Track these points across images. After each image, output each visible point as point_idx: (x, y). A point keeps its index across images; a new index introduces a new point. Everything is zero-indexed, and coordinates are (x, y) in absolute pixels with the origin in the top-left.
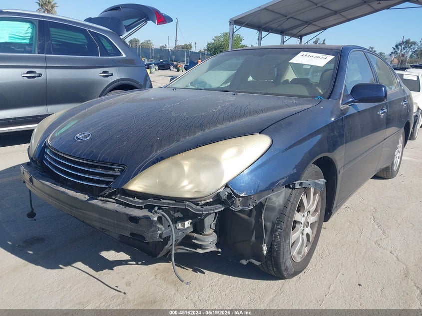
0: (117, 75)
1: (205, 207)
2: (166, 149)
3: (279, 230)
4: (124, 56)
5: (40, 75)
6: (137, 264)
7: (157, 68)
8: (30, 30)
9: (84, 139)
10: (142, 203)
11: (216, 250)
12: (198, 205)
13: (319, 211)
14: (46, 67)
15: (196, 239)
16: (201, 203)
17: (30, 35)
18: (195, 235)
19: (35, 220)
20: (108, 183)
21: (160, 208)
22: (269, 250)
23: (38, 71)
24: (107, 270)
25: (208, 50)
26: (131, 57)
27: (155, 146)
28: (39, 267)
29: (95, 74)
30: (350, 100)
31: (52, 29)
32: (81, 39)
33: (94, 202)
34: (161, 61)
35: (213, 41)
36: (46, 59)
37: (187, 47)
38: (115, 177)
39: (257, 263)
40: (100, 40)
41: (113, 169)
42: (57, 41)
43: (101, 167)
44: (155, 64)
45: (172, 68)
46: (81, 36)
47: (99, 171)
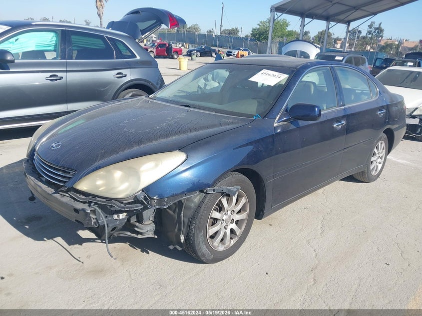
0: (131, 75)
1: (127, 205)
2: (107, 160)
3: (194, 225)
4: (138, 58)
5: (61, 78)
6: (102, 242)
7: (199, 55)
8: (55, 39)
9: (56, 148)
10: (84, 199)
11: (153, 236)
12: (122, 203)
13: (248, 211)
14: (67, 71)
15: (137, 227)
16: (125, 202)
17: (54, 42)
18: (137, 224)
19: (35, 203)
20: (65, 182)
21: (95, 203)
22: (186, 239)
23: (59, 74)
24: (77, 245)
25: (253, 35)
26: (146, 58)
27: (99, 158)
28: (30, 239)
29: (110, 75)
30: (285, 119)
31: (73, 37)
32: (99, 44)
33: (57, 195)
34: (204, 47)
35: (258, 27)
36: (66, 64)
37: (234, 32)
38: (69, 178)
39: (180, 249)
40: (116, 44)
41: (69, 173)
42: (78, 46)
43: (62, 171)
44: (197, 51)
45: (214, 54)
46: (100, 42)
47: (60, 173)
